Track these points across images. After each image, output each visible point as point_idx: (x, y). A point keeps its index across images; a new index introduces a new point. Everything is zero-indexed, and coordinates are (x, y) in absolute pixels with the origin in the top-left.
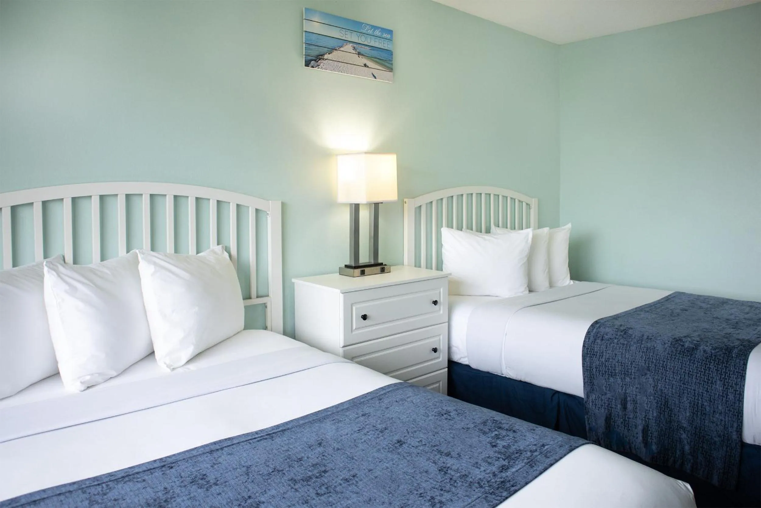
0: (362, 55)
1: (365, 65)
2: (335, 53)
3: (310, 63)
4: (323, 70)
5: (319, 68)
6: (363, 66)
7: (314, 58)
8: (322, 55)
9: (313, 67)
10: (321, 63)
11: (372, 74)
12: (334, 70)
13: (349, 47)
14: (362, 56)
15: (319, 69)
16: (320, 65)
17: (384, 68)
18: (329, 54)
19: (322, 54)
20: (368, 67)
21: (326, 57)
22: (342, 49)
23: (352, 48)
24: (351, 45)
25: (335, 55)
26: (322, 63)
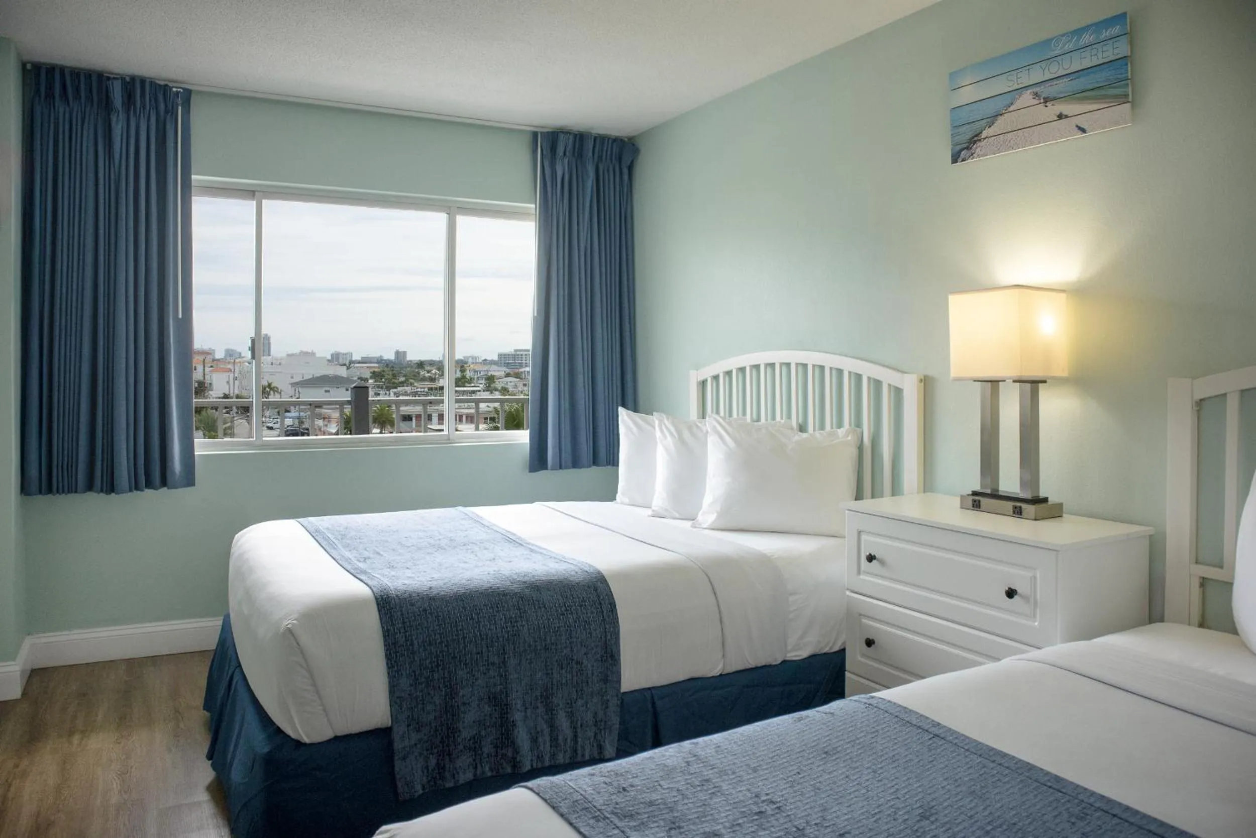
0: (1055, 99)
1: (1061, 116)
2: (1000, 121)
3: (959, 156)
4: (981, 158)
5: (973, 158)
6: (1056, 118)
7: (965, 145)
8: (977, 136)
9: (965, 161)
10: (976, 148)
11: (1077, 126)
12: (999, 151)
13: (1027, 98)
14: (1052, 102)
15: (974, 160)
16: (974, 153)
17: (1106, 102)
18: (990, 127)
19: (978, 132)
20: (1066, 117)
21: (984, 135)
22: (1011, 109)
23: (1032, 97)
24: (1029, 91)
25: (1000, 124)
26: (978, 148)
